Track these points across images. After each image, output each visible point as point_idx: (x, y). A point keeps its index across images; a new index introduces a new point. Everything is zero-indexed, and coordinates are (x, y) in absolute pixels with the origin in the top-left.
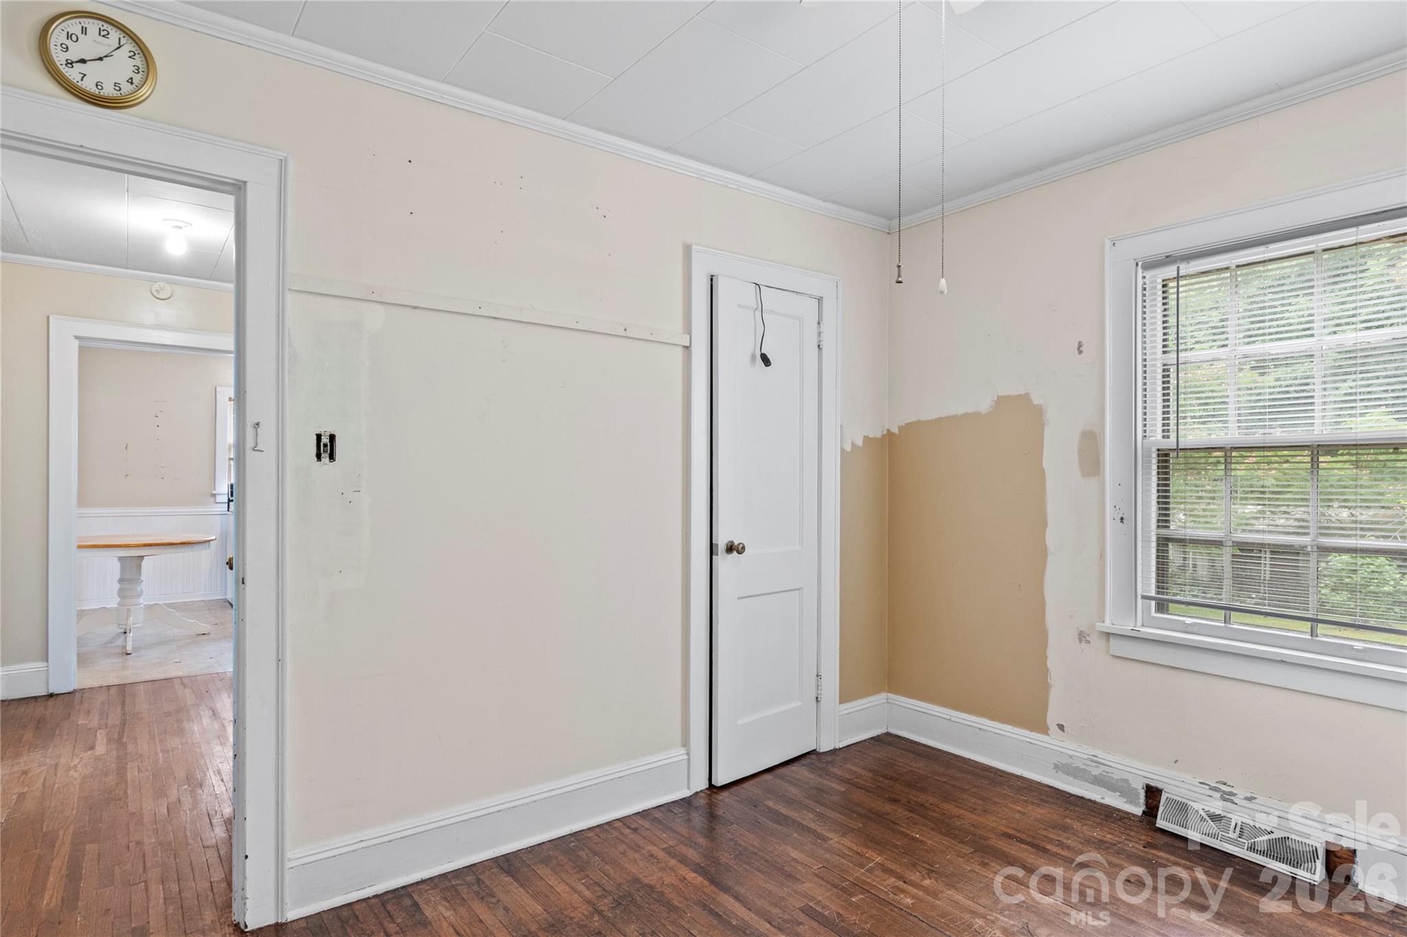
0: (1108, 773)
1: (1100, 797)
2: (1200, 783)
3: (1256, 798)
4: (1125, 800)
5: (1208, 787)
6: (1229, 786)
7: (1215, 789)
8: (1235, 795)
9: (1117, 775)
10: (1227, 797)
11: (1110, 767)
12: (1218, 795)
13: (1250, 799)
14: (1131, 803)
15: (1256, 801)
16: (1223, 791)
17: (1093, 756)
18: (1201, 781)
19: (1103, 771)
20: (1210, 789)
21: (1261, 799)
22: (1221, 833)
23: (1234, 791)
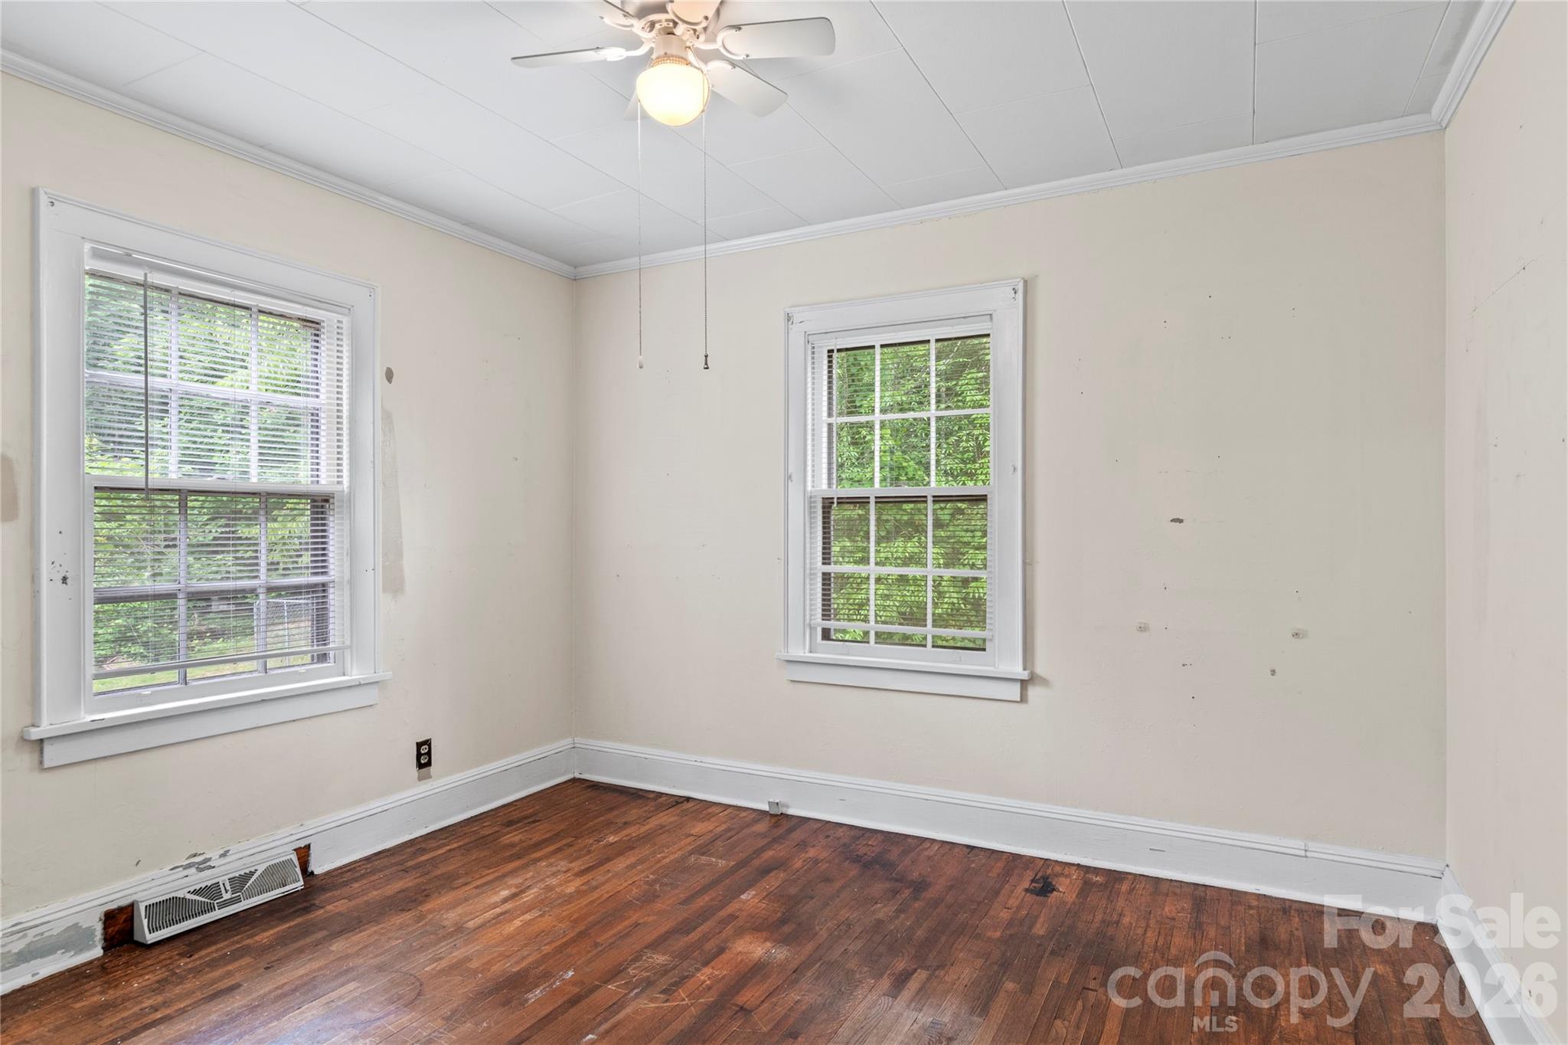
0: (42, 934)
1: (30, 975)
2: (172, 869)
3: (229, 850)
4: (72, 953)
5: (181, 869)
6: (200, 854)
7: (189, 866)
8: (209, 859)
9: (57, 929)
10: (203, 866)
11: (48, 922)
12: (193, 870)
13: (224, 855)
14: (81, 951)
15: (230, 852)
16: (198, 863)
17: (13, 926)
18: (172, 867)
19: (35, 936)
20: (184, 869)
21: (233, 848)
22: (215, 902)
23: (208, 856)
